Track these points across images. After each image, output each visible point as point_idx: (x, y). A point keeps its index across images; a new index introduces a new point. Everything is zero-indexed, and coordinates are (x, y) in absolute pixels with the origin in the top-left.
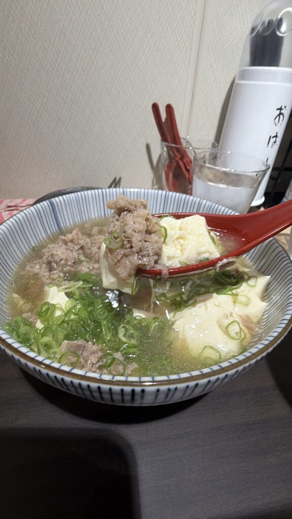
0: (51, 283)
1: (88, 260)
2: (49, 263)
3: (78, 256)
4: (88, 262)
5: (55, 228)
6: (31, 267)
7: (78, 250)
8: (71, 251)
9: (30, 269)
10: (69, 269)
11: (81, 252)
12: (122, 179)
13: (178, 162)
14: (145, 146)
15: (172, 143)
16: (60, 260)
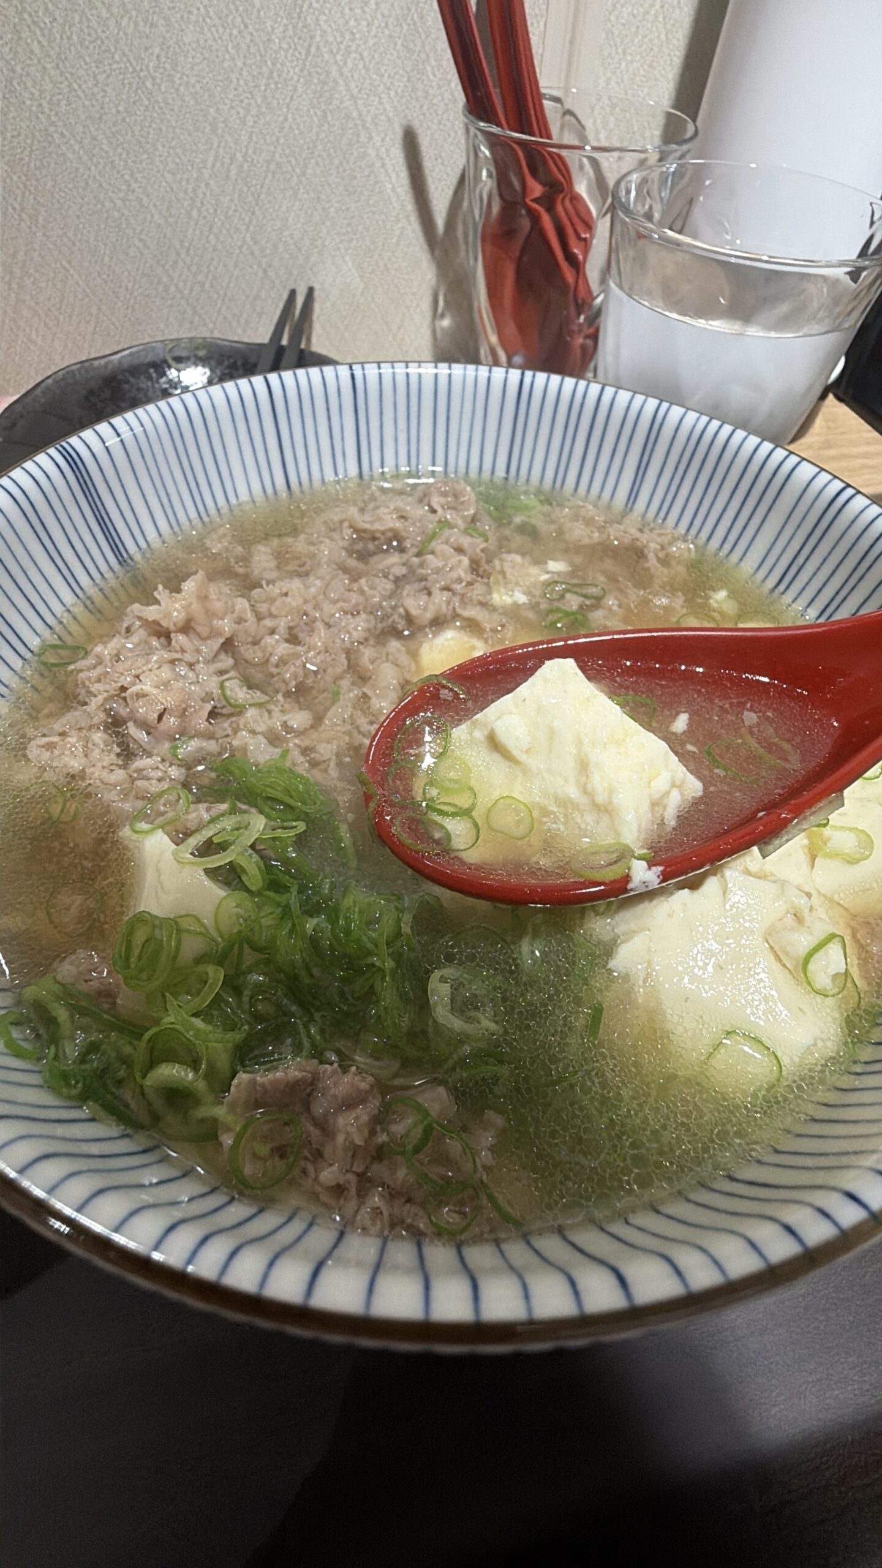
0: (141, 816)
1: (259, 697)
2: (115, 724)
3: (222, 686)
4: (259, 705)
5: (103, 558)
6: (50, 746)
7: (215, 658)
8: (191, 666)
9: (47, 755)
10: (201, 749)
11: (227, 661)
12: (316, 294)
13: (535, 218)
14: (399, 134)
15: (511, 130)
16: (160, 717)
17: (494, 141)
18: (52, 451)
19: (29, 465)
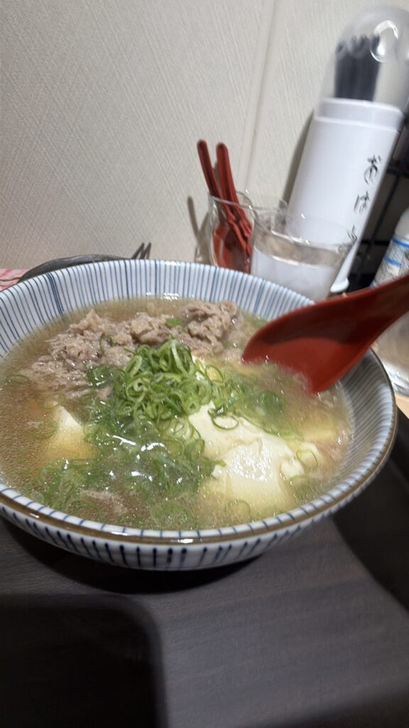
12: (152, 246)
13: (232, 226)
14: (186, 200)
15: (224, 199)
16: (79, 354)
17: (217, 203)
18: (45, 275)
19: (35, 278)
